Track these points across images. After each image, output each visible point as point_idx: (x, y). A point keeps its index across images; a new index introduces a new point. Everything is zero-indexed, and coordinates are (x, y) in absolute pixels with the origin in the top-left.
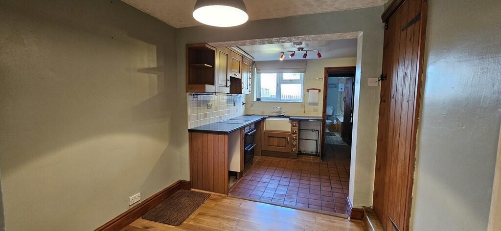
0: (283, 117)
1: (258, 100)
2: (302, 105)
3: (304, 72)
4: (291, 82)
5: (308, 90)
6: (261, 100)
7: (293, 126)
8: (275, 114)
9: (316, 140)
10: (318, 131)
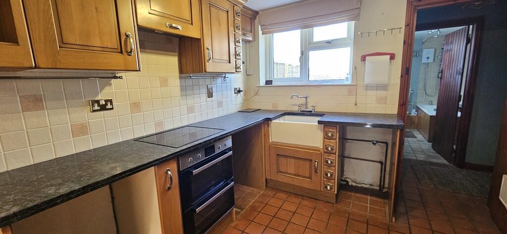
0: (310, 114)
1: (269, 82)
2: (351, 89)
3: (356, 18)
4: (329, 44)
5: (364, 58)
6: (274, 84)
7: (326, 137)
8: (296, 109)
9: (381, 163)
10: (387, 144)
